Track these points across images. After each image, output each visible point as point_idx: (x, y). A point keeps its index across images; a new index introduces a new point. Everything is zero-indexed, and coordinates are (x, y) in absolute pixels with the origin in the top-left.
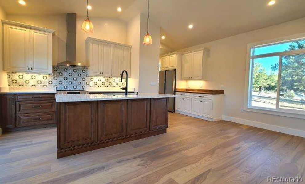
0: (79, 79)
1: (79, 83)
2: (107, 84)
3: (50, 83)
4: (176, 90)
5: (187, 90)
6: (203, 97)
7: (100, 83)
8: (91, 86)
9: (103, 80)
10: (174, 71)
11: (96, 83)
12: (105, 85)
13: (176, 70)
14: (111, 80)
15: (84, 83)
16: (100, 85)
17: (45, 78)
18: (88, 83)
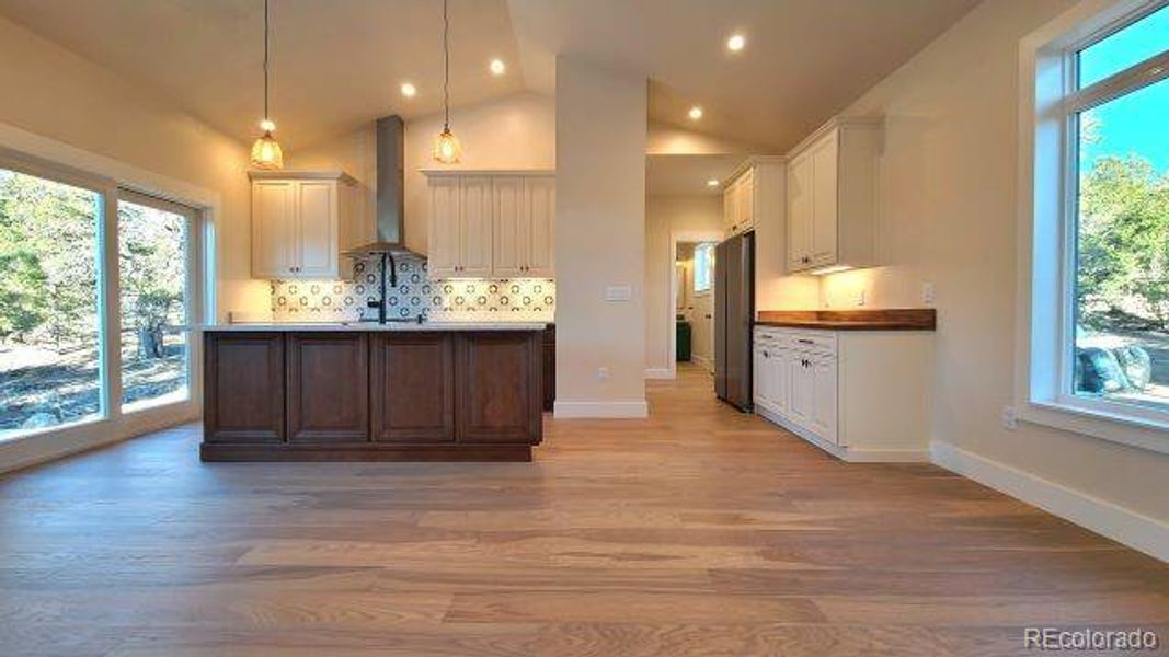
0: (414, 291)
1: (416, 300)
2: (493, 300)
3: (349, 301)
4: (756, 319)
5: (820, 315)
6: (811, 342)
7: (471, 300)
8: (446, 309)
9: (482, 288)
10: (744, 239)
11: (459, 301)
12: (488, 306)
13: (753, 232)
14: (506, 290)
15: (426, 300)
16: (471, 305)
17: (338, 290)
18: (438, 300)
